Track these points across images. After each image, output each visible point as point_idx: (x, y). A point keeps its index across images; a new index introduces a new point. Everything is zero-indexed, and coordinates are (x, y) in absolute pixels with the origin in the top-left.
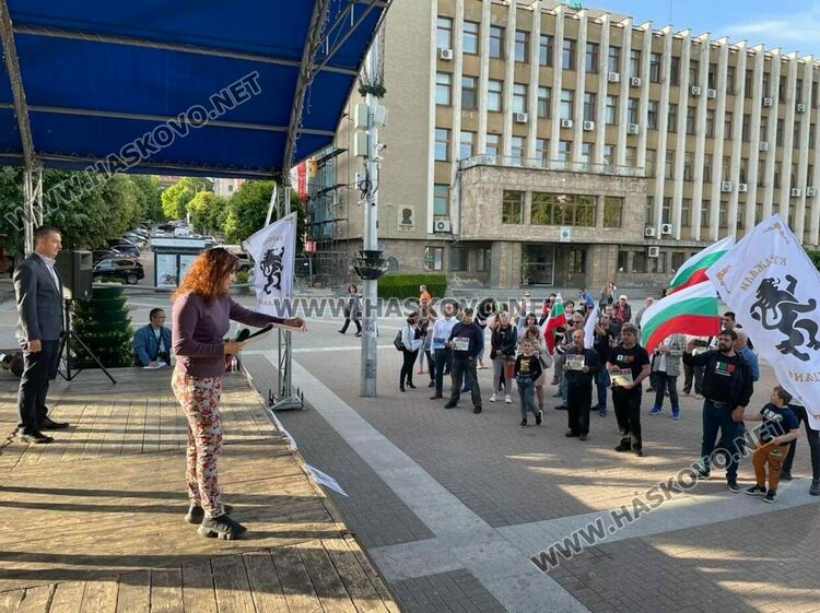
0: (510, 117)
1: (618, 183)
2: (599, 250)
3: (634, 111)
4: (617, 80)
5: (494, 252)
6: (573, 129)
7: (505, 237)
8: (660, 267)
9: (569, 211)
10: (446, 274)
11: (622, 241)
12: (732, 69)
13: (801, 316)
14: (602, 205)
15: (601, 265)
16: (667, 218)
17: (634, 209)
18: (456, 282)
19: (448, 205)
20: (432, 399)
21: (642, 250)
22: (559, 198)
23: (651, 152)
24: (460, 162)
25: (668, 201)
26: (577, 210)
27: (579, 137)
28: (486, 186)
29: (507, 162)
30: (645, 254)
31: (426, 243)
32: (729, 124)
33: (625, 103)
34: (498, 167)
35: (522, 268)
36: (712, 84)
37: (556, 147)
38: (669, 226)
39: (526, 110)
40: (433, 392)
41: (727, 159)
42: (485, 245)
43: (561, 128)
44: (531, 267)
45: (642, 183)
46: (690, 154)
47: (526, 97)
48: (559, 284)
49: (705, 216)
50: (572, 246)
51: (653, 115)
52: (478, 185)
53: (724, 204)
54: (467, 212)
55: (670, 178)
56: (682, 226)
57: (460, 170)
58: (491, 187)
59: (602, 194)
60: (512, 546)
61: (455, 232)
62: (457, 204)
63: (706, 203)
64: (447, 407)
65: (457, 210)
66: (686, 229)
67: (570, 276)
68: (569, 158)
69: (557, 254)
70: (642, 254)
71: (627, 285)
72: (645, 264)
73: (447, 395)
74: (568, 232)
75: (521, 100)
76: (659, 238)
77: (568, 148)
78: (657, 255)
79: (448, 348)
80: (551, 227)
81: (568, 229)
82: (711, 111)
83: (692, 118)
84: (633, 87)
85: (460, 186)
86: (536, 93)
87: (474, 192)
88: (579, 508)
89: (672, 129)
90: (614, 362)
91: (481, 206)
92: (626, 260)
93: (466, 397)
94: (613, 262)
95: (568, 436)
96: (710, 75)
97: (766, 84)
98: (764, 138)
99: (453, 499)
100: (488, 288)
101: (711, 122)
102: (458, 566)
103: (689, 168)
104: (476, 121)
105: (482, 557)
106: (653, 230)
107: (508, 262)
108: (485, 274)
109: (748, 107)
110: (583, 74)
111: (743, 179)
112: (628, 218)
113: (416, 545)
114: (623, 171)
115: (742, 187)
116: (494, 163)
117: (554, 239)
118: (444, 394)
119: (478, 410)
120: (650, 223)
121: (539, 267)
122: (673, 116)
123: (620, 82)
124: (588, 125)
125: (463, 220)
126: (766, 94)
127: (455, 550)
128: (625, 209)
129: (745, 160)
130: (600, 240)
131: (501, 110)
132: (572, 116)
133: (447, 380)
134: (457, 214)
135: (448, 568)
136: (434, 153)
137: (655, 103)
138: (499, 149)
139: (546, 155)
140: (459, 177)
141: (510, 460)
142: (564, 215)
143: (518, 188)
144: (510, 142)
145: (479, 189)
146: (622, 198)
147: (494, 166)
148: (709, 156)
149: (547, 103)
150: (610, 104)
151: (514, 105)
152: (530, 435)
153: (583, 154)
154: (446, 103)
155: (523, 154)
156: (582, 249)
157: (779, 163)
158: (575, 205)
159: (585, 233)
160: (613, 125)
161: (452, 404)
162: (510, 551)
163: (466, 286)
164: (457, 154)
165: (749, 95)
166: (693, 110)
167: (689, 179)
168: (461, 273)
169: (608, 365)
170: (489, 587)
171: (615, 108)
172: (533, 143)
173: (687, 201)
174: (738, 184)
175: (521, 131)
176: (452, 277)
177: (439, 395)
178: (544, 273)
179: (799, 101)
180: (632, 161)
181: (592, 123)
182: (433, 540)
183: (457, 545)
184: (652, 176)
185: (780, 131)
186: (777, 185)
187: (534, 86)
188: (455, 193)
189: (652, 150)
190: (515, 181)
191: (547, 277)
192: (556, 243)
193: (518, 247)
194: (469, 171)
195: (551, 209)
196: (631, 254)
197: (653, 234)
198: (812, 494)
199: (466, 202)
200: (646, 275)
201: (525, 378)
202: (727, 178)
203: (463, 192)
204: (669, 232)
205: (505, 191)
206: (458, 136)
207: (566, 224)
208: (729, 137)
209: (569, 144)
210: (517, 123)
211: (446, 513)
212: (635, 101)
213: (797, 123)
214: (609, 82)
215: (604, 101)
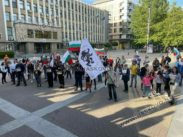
0: (27, 11)
1: (55, 29)
2: (53, 44)
3: (57, 12)
4: (52, 5)
5: (27, 45)
6: (43, 15)
7: (29, 41)
8: (66, 47)
9: (45, 35)
10: (14, 51)
11: (58, 42)
12: (76, 5)
13: (90, 57)
14: (52, 34)
15: (54, 48)
16: (66, 37)
17: (59, 35)
18: (17, 53)
19: (12, 33)
20: (12, 84)
21: (62, 44)
22: (42, 32)
23: (61, 22)
24: (14, 22)
25: (66, 33)
26: (47, 35)
27: (45, 17)
28: (22, 28)
29: (27, 22)
30: (63, 45)
31: (6, 43)
32: (76, 17)
33: (55, 10)
34: (25, 23)
35: (35, 49)
36: (72, 8)
37: (40, 19)
38: (67, 39)
39: (31, 9)
41: (77, 25)
42: (24, 43)
43: (40, 15)
44: (37, 48)
45: (60, 29)
46: (70, 23)
47: (30, 6)
48: (44, 52)
49: (74, 36)
50: (47, 43)
51: (61, 14)
52: (20, 28)
53: (77, 34)
54: (18, 35)
55: (66, 28)
56: (70, 39)
57: (14, 24)
58: (24, 28)
59: (52, 31)
60: (36, 116)
61: (15, 40)
62: (14, 33)
63: (74, 34)
64: (17, 86)
65: (15, 34)
67: (47, 50)
68: (43, 22)
69: (43, 45)
70: (62, 45)
71: (60, 52)
72: (63, 47)
73: (17, 83)
74: (45, 40)
76: (65, 41)
77: (43, 20)
78: (65, 45)
79: (15, 71)
80: (41, 39)
81: (45, 39)
82: (73, 14)
83: (69, 15)
84: (56, 7)
85: (15, 28)
86: (33, 5)
87: (19, 30)
88: (52, 103)
89: (65, 17)
91: (21, 33)
93: (22, 83)
94: (56, 47)
95: (49, 87)
96: (72, 6)
97: (83, 9)
98: (83, 21)
99: (20, 109)
100: (26, 54)
101: (73, 16)
102: (23, 124)
103: (70, 26)
104: (17, 11)
105: (29, 121)
106: (64, 40)
107: (31, 48)
108: (25, 51)
109: (80, 14)
110: (44, 2)
112: (58, 37)
113: (11, 123)
114: (56, 26)
115: (80, 31)
116: (24, 22)
117: (42, 42)
118: (16, 83)
119: (26, 85)
120: (63, 38)
121: (39, 48)
122: (65, 14)
123: (53, 5)
124: (47, 15)
125: (17, 37)
126: (83, 11)
127: (21, 121)
128: (57, 35)
129: (80, 25)
130: (53, 42)
131: (24, 9)
132: (43, 12)
133: (16, 79)
135: (20, 126)
136: (5, 19)
137: (61, 11)
138: (25, 19)
139: (37, 21)
140: (14, 25)
141: (35, 96)
142: (44, 36)
143: (31, 29)
144: (27, 17)
145: (20, 29)
146: (57, 32)
147: (24, 23)
148: (73, 24)
149: (36, 8)
150: (51, 10)
151: (27, 8)
152: (39, 89)
153: (47, 21)
154: (8, 5)
155: (31, 20)
156: (49, 44)
157: (86, 26)
158: (46, 34)
159: (49, 40)
160: (53, 15)
161: (18, 85)
162: (36, 117)
163: (20, 54)
164: (13, 19)
165: (80, 11)
166: (69, 13)
167: (70, 29)
168: (19, 51)
169: (56, 70)
170: (31, 127)
171: (53, 11)
172: (34, 18)
173: (70, 33)
174: (79, 30)
175: (30, 14)
176: (15, 52)
177: (14, 83)
178: (41, 50)
179: (88, 13)
180: (58, 24)
181: (48, 14)
182: (15, 120)
183: (22, 120)
184: (62, 28)
185: (86, 19)
186: (86, 31)
187: (32, 4)
188: (13, 30)
189: (62, 22)
190: (30, 27)
191: (41, 51)
192: (42, 43)
193: (33, 44)
194: (17, 24)
195: (40, 34)
196: (60, 45)
198: (95, 89)
199: (17, 32)
200: (63, 50)
201: (37, 76)
202: (77, 29)
203: (16, 30)
205: (28, 30)
206: (12, 15)
207: (44, 38)
208: (77, 20)
209: (43, 19)
210: (29, 13)
211: (18, 113)
212: (57, 10)
213: (89, 18)
214: (51, 5)
215: (50, 9)
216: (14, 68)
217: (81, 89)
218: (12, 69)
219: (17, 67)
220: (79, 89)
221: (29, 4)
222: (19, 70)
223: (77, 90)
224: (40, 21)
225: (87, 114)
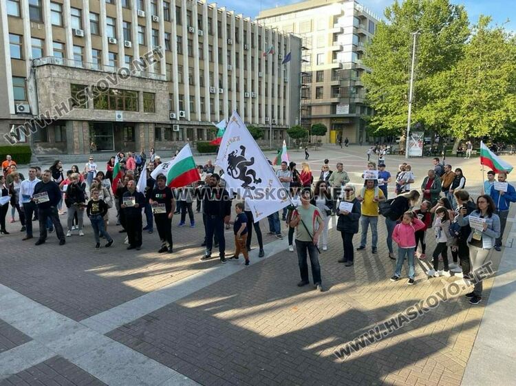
0: (71, 32)
1: (150, 84)
2: (143, 127)
3: (156, 38)
4: (143, 15)
5: (68, 128)
6: (117, 45)
7: (75, 118)
8: (180, 136)
9: (120, 100)
10: (30, 144)
11: (157, 121)
12: (210, 19)
13: (249, 168)
14: (141, 98)
15: (145, 136)
16: (182, 108)
17: (162, 102)
18: (39, 150)
19: (26, 92)
20: (24, 240)
21: (169, 127)
22: (114, 91)
23: (169, 66)
24: (33, 61)
25: (181, 97)
26: (126, 101)
27: (122, 51)
28: (57, 80)
29: (72, 64)
30: (171, 129)
31: (9, 121)
32: (211, 52)
33: (150, 32)
34: (65, 67)
35: (90, 139)
36: (200, 27)
37: (107, 56)
38: (183, 112)
39: (82, 27)
40: (25, 235)
41: (211, 73)
42: (62, 123)
43: (109, 43)
44: (97, 138)
45: (165, 85)
46: (192, 68)
47: (81, 18)
49: (203, 106)
50: (125, 124)
51: (168, 41)
52: (49, 79)
53: (212, 100)
54: (43, 98)
55: (181, 83)
56: (191, 112)
57: (33, 66)
58: (61, 81)
59: (141, 90)
60: (92, 330)
61: (34, 112)
62: (34, 92)
63: (203, 99)
64: (37, 244)
65: (34, 96)
66: (193, 114)
67: (125, 144)
68: (116, 65)
69: (115, 130)
70: (169, 129)
71: (162, 148)
72: (172, 135)
73: (37, 235)
75: (77, 20)
76: (178, 119)
77: (115, 58)
78: (178, 130)
79: (32, 202)
80: (109, 111)
81: (121, 113)
82: (201, 44)
83: (191, 47)
84: (154, 22)
85: (35, 78)
86: (88, 17)
87: (47, 84)
88: (137, 293)
89: (180, 53)
90: (154, 199)
91: (54, 94)
92: (160, 133)
93: (52, 235)
94: (152, 135)
95: (128, 249)
96: (199, 21)
97: (229, 31)
98: (230, 63)
99: (46, 309)
100: (67, 154)
101: (201, 49)
102: (52, 355)
103: (192, 77)
104: (43, 31)
105: (69, 344)
106: (174, 114)
107: (79, 135)
108: (63, 144)
109: (220, 43)
110: (121, 8)
111: (221, 86)
112: (159, 107)
113: (18, 349)
114: (153, 76)
115: (220, 90)
116: (61, 63)
117: (112, 119)
118: (34, 235)
120: (172, 110)
121: (103, 138)
122: (180, 43)
123: (145, 18)
124: (128, 44)
125: (40, 104)
126: (229, 37)
127: (49, 345)
128: (156, 101)
129: (221, 75)
130: (143, 120)
131: (63, 26)
132: (116, 36)
133: (36, 225)
134: (34, 100)
135: (44, 359)
136: (9, 52)
137: (169, 34)
138: (64, 54)
139: (100, 61)
140: (33, 72)
141: (89, 273)
142: (117, 103)
143: (81, 83)
144: (71, 50)
145: (51, 82)
146: (154, 94)
147: (60, 66)
148: (202, 71)
149: (97, 24)
150: (141, 31)
151: (72, 23)
152: (103, 253)
153: (126, 63)
154: (16, 13)
155: (83, 59)
156: (132, 126)
157: (238, 78)
158: (124, 97)
159: (133, 116)
160: (144, 45)
161: (41, 241)
162: (90, 334)
163: (47, 153)
164: (29, 54)
165: (220, 36)
166: (191, 41)
167: (192, 84)
168: (44, 144)
169: (150, 201)
170: (76, 363)
171: (144, 34)
172: (90, 53)
173: (192, 97)
174: (218, 89)
175: (79, 42)
176: (35, 147)
177: (30, 236)
178: (108, 142)
179: (245, 43)
180: (158, 69)
181: (130, 43)
182: (30, 342)
183: (51, 341)
184: (171, 81)
185: (237, 59)
186: (238, 91)
187: (86, 11)
188: (31, 84)
189: (169, 64)
190: (79, 78)
191: (110, 145)
192: (114, 122)
193: (86, 124)
194: (41, 68)
195: (108, 99)
196: (163, 129)
197: (174, 117)
198: (260, 257)
199: (41, 91)
200: (173, 142)
201: (96, 216)
202: (212, 85)
203: (38, 84)
204: (184, 116)
205: (72, 84)
206: (29, 41)
207: (119, 110)
208: (211, 61)
209: (116, 55)
210: (76, 36)
211: (40, 321)
212: (156, 31)
213: (245, 56)
214: (139, 17)
215: (136, 29)
216: (30, 193)
217: (222, 255)
218: (25, 197)
219: (39, 189)
220: (216, 254)
221: (76, 13)
222: (44, 198)
223: (208, 257)
224: (108, 60)
225: (235, 326)
